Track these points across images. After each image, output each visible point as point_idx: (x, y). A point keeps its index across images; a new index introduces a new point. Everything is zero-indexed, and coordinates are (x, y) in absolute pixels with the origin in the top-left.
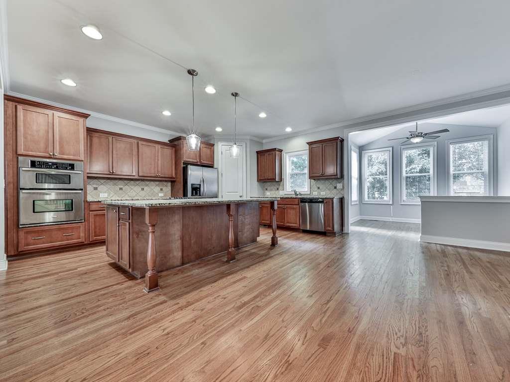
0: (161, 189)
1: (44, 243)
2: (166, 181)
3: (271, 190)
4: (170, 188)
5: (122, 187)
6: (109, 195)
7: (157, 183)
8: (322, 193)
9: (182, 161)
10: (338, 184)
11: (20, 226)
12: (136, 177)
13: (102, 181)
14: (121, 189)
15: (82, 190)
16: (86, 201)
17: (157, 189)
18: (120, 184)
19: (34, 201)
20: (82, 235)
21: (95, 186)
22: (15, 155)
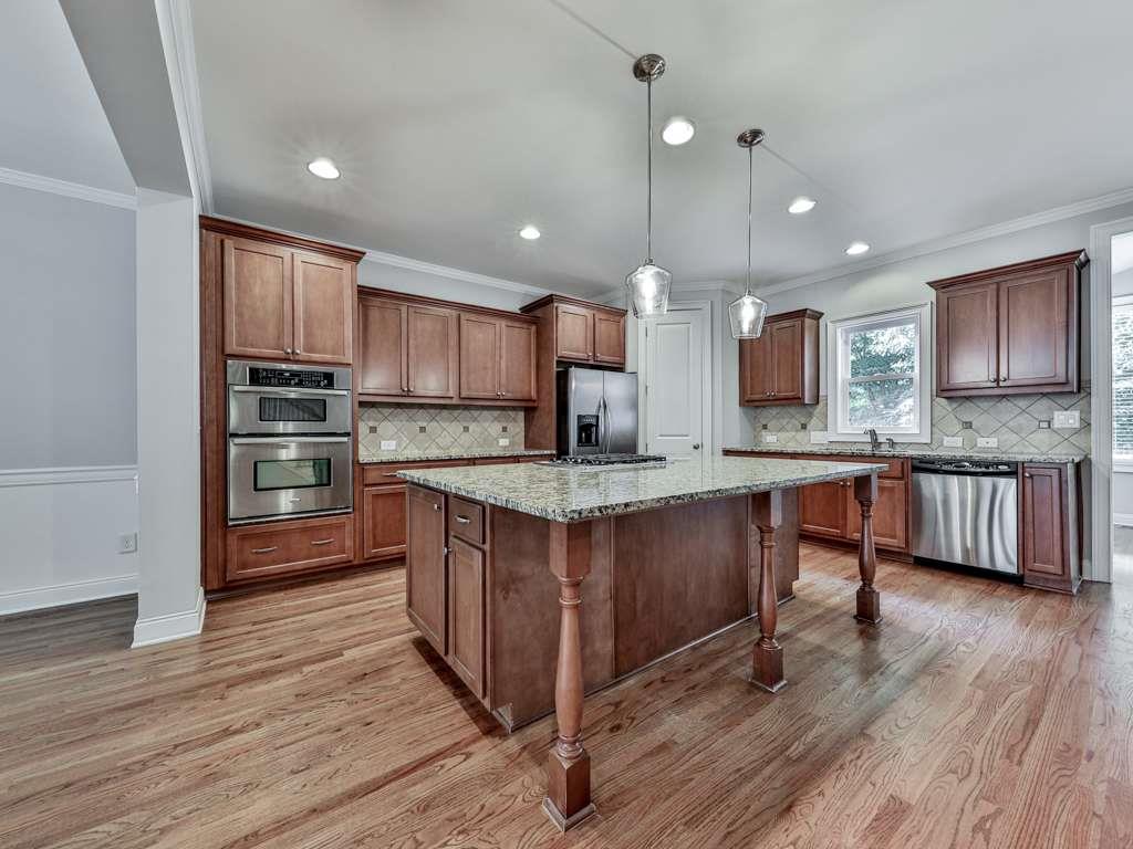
0: (505, 429)
1: (274, 562)
2: (514, 409)
3: (782, 429)
4: (523, 425)
5: (424, 424)
6: (398, 445)
7: (496, 413)
8: (981, 442)
9: (556, 358)
10: (1056, 413)
11: (230, 523)
12: (454, 402)
13: (386, 411)
14: (423, 429)
15: (348, 434)
16: (356, 462)
17: (496, 428)
18: (422, 419)
19: (255, 464)
20: (349, 543)
21: (371, 424)
22: (220, 356)
